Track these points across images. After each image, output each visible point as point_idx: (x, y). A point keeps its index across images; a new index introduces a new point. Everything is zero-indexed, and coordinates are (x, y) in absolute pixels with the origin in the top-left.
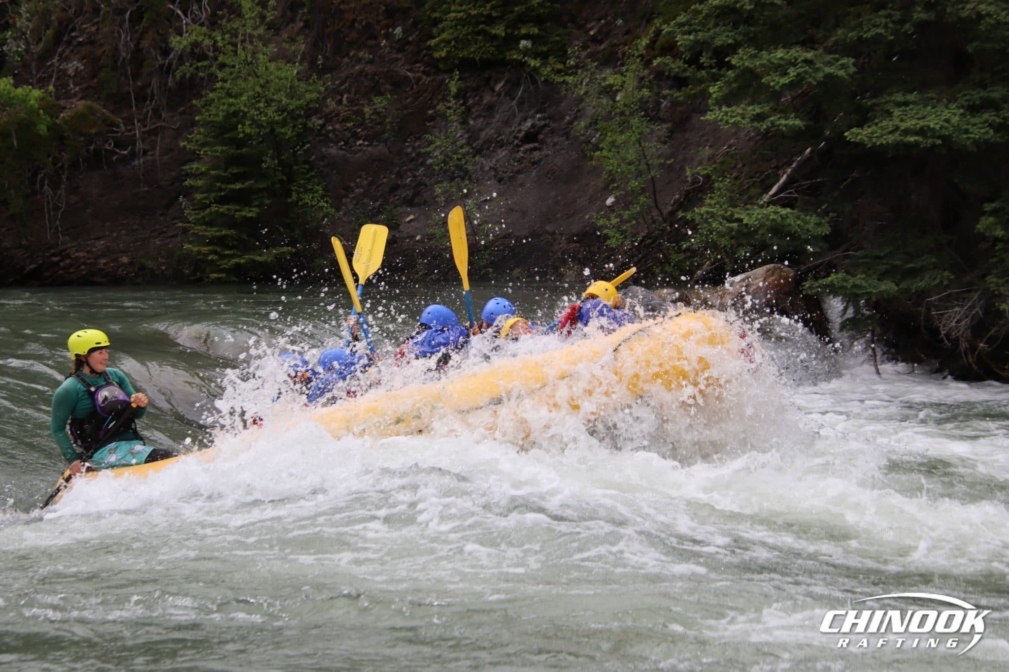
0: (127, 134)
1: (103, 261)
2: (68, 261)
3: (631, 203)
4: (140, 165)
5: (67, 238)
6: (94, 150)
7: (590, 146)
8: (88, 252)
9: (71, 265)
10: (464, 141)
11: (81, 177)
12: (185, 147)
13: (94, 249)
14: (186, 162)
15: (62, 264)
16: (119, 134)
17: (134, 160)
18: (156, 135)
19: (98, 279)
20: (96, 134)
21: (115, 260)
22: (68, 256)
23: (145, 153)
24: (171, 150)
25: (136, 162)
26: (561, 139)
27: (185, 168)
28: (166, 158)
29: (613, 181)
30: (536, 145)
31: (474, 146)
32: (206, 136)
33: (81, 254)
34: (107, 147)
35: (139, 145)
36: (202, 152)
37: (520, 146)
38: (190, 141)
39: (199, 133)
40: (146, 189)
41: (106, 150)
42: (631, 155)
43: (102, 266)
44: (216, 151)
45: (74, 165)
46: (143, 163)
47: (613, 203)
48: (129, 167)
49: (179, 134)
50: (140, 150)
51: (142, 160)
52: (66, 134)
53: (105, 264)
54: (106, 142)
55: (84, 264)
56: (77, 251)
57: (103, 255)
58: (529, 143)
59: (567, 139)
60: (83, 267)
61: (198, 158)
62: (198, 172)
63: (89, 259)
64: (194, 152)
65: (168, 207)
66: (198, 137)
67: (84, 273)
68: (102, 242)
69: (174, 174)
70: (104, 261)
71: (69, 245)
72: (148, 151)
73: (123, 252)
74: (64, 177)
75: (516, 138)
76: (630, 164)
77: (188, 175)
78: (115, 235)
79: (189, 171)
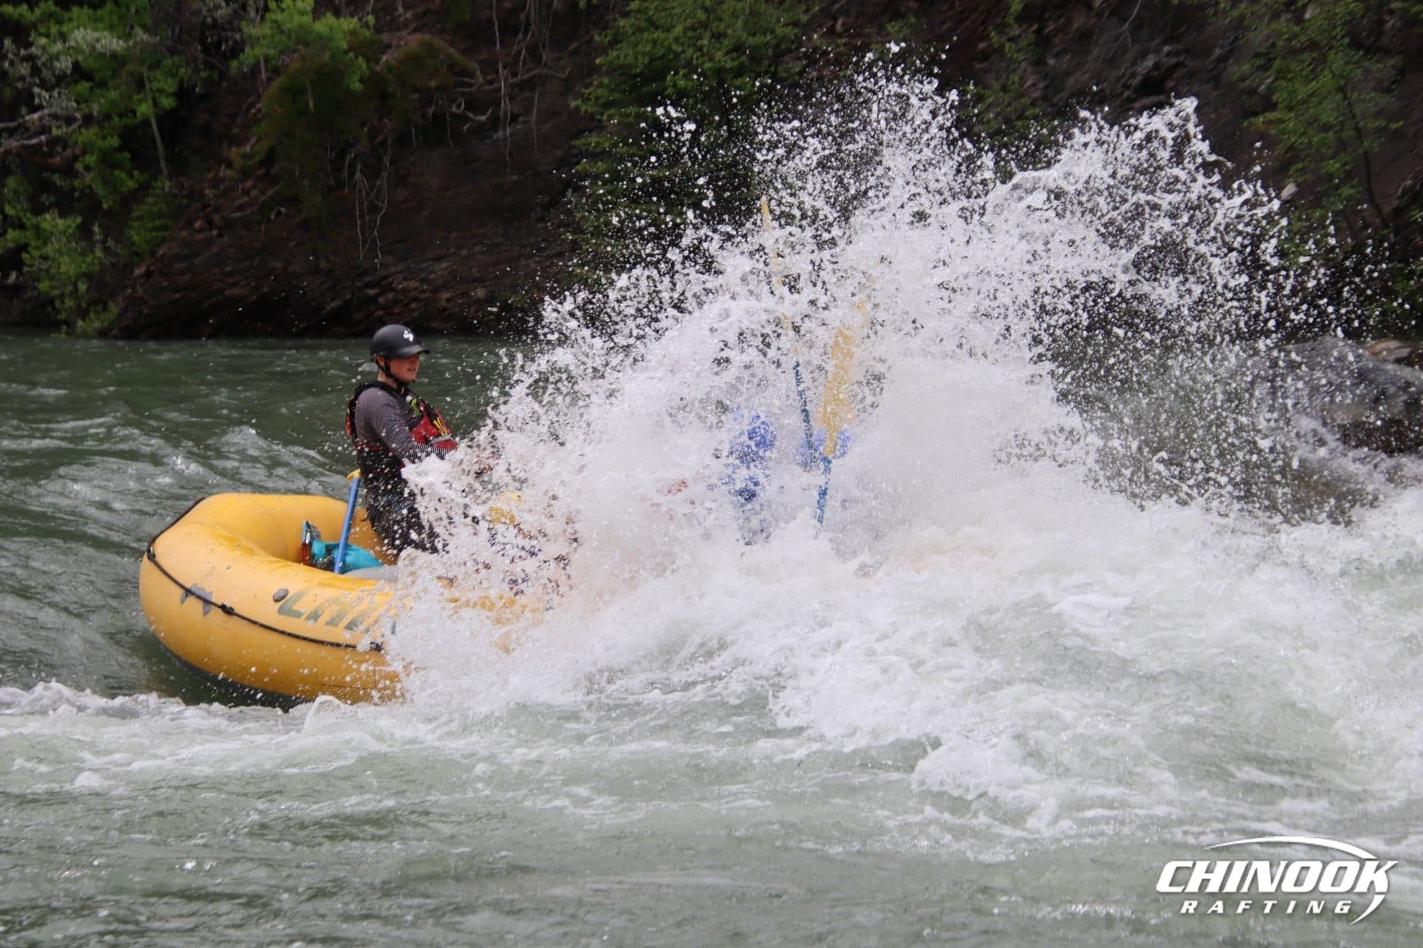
0: (487, 87)
1: (445, 295)
2: (390, 296)
3: (1325, 194)
4: (505, 139)
5: (390, 258)
6: (434, 114)
7: (1255, 100)
8: (422, 281)
9: (396, 302)
10: (1037, 94)
11: (413, 158)
12: (577, 108)
13: (432, 276)
14: (579, 134)
15: (381, 300)
16: (473, 89)
17: (496, 131)
18: (532, 89)
19: (435, 325)
20: (437, 88)
21: (465, 294)
22: (390, 288)
23: (514, 118)
24: (557, 114)
25: (500, 133)
26: (1205, 86)
27: (578, 142)
28: (548, 125)
29: (1295, 159)
30: (1162, 98)
31: (1055, 100)
32: (612, 91)
33: (412, 284)
34: (454, 109)
35: (506, 107)
36: (605, 117)
37: (1133, 101)
38: (586, 99)
39: (601, 85)
40: (515, 178)
41: (453, 115)
42: (1328, 114)
43: (444, 303)
44: (628, 116)
45: (402, 140)
46: (512, 135)
47: (1293, 195)
48: (488, 142)
49: (568, 87)
50: (505, 115)
51: (508, 131)
52: (391, 89)
53: (448, 300)
54: (453, 101)
55: (415, 299)
56: (405, 279)
57: (446, 286)
58: (1149, 95)
59: (1216, 87)
60: (413, 305)
61: (600, 127)
62: (599, 150)
63: (423, 291)
64: (591, 117)
65: (547, 207)
66: (599, 91)
67: (416, 314)
68: (445, 265)
69: (559, 153)
70: (448, 296)
71: (393, 269)
72: (519, 115)
73: (476, 280)
74: (386, 160)
75: (1126, 86)
76: (1325, 128)
77: (581, 155)
78: (464, 252)
79: (584, 149)
